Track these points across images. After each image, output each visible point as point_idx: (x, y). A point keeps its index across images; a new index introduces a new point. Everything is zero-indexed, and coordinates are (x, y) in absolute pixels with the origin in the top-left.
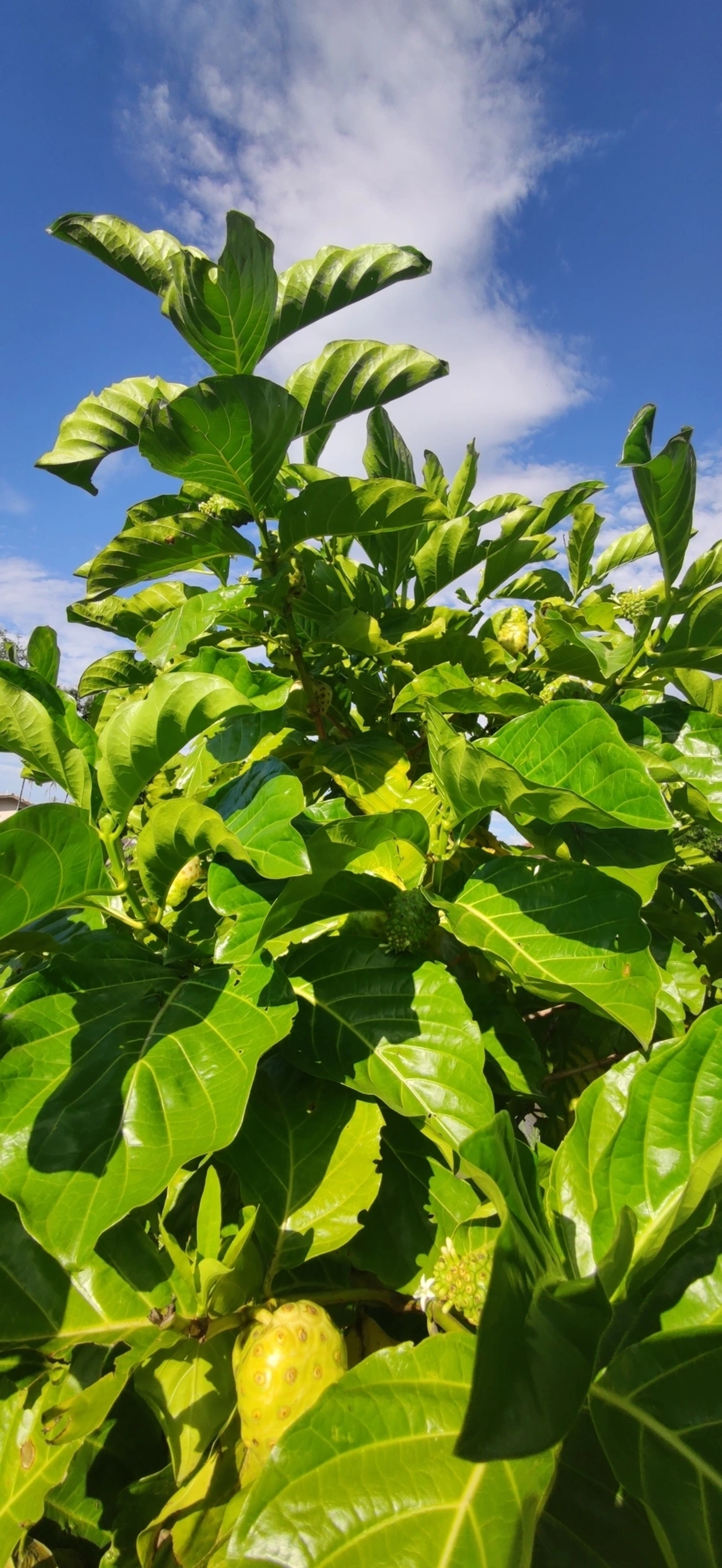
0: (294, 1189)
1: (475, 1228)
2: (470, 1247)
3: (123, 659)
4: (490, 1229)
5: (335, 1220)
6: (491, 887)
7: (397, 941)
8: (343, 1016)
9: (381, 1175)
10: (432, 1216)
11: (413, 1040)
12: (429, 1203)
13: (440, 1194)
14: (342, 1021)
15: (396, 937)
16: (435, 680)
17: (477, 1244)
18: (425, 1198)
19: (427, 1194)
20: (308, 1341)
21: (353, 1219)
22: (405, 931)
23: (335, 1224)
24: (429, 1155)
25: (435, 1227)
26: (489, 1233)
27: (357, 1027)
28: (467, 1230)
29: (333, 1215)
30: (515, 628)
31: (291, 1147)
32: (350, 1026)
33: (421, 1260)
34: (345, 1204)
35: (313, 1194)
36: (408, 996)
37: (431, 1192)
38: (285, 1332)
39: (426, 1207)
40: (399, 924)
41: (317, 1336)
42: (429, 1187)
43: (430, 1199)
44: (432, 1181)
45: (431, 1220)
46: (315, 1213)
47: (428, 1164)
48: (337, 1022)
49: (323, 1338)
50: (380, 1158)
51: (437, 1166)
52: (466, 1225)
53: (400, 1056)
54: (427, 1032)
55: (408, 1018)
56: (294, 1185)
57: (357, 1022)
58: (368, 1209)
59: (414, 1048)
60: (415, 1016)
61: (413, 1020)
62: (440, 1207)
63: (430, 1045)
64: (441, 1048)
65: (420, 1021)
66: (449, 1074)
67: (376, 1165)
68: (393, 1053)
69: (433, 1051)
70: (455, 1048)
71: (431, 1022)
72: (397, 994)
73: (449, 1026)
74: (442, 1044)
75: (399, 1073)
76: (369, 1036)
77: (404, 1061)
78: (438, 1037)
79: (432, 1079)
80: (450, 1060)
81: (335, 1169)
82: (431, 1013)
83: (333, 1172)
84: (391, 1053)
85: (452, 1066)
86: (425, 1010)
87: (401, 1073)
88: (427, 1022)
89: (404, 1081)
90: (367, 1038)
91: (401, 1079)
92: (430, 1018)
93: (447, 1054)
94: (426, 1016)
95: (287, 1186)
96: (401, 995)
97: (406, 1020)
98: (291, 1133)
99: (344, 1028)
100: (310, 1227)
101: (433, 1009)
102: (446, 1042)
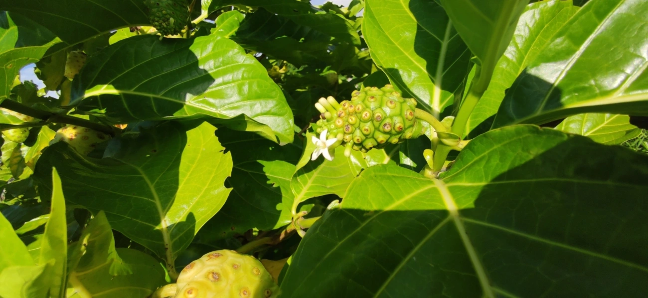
0: (160, 199)
1: (300, 176)
2: (303, 186)
4: (307, 174)
5: (208, 197)
7: (164, 24)
8: (149, 92)
9: (229, 153)
10: (273, 184)
11: (211, 86)
12: (269, 180)
14: (151, 95)
15: (161, 21)
17: (305, 183)
18: (266, 179)
19: (266, 177)
20: (223, 277)
21: (222, 188)
22: (166, 15)
25: (278, 189)
27: (165, 95)
28: (297, 180)
29: (204, 196)
31: (143, 176)
32: (159, 96)
33: (279, 207)
34: (210, 184)
36: (194, 63)
37: (267, 174)
38: (193, 286)
39: (268, 182)
40: (158, 11)
41: (229, 269)
42: (265, 173)
43: (268, 178)
44: (264, 169)
45: (274, 186)
46: (188, 203)
48: (148, 98)
49: (235, 267)
50: (224, 148)
53: (207, 99)
54: (218, 77)
55: (200, 74)
56: (158, 195)
57: (163, 92)
58: (230, 175)
59: (214, 89)
60: (205, 71)
61: (204, 74)
62: (276, 178)
63: (224, 83)
64: (233, 81)
65: (210, 72)
66: (246, 93)
67: (223, 152)
68: (202, 99)
69: (229, 85)
70: (243, 76)
71: (217, 69)
72: (185, 64)
73: (232, 65)
74: (233, 78)
75: (212, 108)
76: (178, 96)
77: (211, 100)
78: (228, 75)
79: (237, 102)
80: (243, 84)
81: (191, 170)
82: (214, 64)
83: (190, 173)
84: (200, 100)
85: (246, 88)
86: (209, 64)
87: (213, 108)
88: (215, 70)
89: (218, 112)
90: (176, 99)
91: (216, 112)
92: (216, 68)
93: (240, 82)
94: (213, 67)
95: (153, 198)
96: (189, 64)
97: (199, 76)
98: (140, 169)
99: (155, 99)
100: (189, 213)
101: (215, 61)
102: (235, 76)
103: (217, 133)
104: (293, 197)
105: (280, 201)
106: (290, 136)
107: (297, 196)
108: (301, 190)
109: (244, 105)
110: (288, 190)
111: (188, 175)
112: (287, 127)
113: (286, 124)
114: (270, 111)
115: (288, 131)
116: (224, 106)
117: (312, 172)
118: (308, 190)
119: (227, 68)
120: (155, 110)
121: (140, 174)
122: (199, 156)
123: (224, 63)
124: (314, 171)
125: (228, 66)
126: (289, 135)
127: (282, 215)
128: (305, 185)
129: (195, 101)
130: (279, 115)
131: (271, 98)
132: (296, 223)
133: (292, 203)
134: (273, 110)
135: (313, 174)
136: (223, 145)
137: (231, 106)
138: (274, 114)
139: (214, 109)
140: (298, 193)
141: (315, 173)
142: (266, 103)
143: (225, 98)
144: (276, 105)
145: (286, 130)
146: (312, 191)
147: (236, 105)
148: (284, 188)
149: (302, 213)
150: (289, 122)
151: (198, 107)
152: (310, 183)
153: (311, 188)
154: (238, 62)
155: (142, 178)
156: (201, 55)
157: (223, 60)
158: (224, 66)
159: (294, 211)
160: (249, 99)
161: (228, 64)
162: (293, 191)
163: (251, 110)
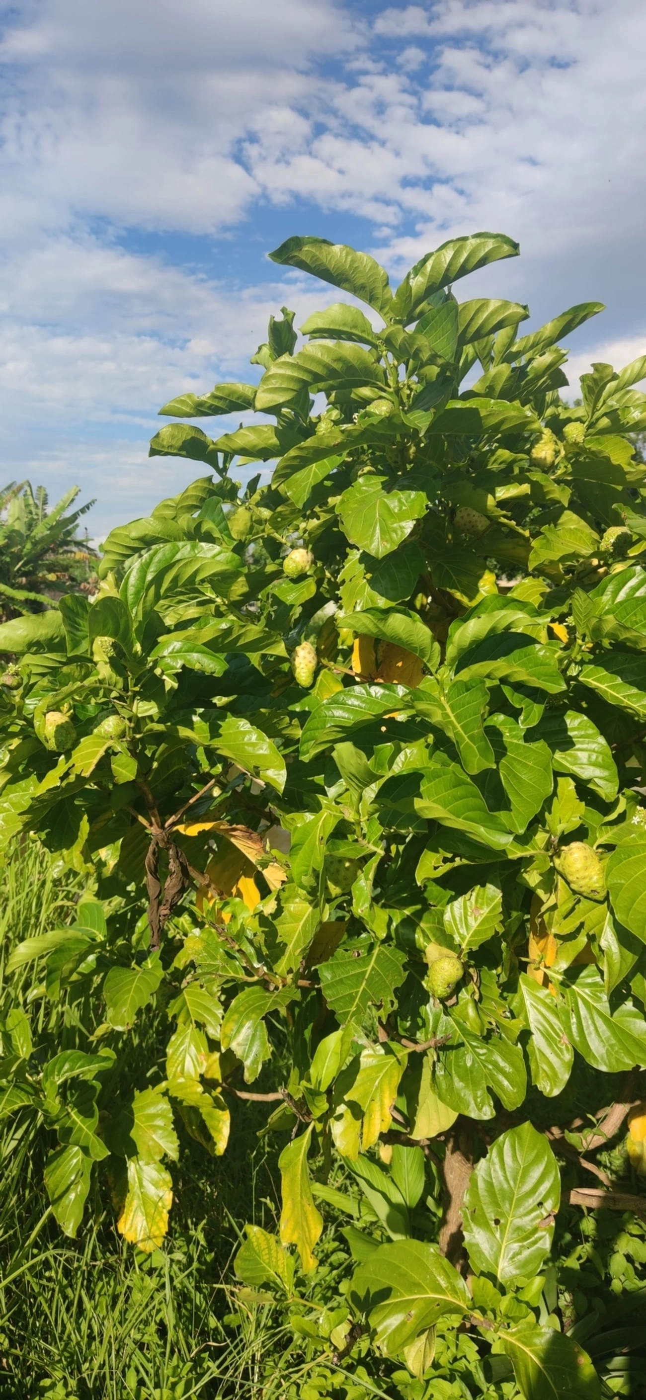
3: (206, 485)
6: (600, 669)
16: (544, 541)
30: (547, 448)
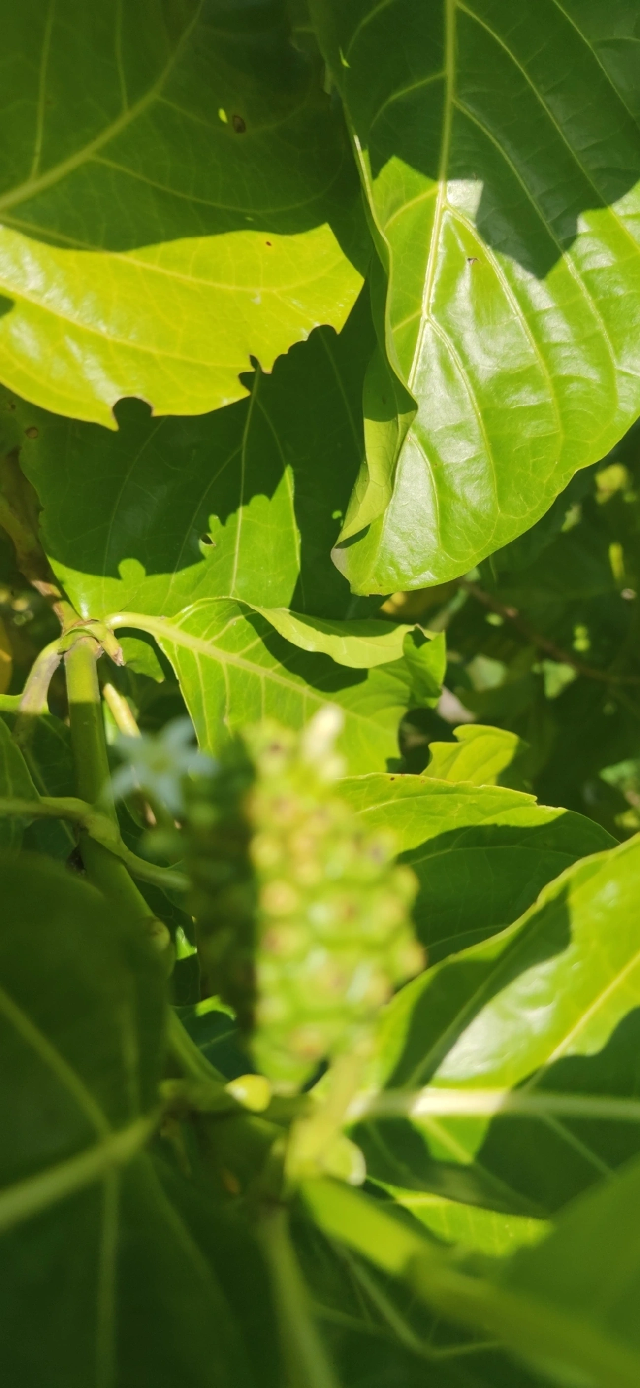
0: (45, 192)
1: (248, 625)
2: (215, 638)
4: (263, 646)
5: (74, 348)
8: (458, 64)
9: (240, 393)
10: (208, 541)
12: (223, 521)
13: (248, 529)
14: (450, 71)
17: (227, 643)
18: (226, 511)
19: (234, 509)
21: (112, 395)
23: (64, 354)
24: (294, 466)
25: (197, 557)
26: (256, 650)
27: (459, 117)
28: (235, 614)
29: (77, 334)
31: (126, 118)
32: (451, 98)
33: (130, 568)
34: (122, 349)
35: (79, 248)
37: (241, 511)
39: (214, 520)
42: (246, 502)
43: (231, 518)
44: (259, 501)
45: (202, 545)
46: (47, 287)
47: (279, 475)
48: (437, 61)
50: (267, 369)
51: (286, 492)
52: (244, 609)
53: (469, 263)
54: (556, 292)
55: (556, 226)
56: (60, 182)
57: (468, 110)
58: (156, 412)
59: (505, 286)
60: (571, 240)
61: (558, 241)
62: (231, 543)
63: (534, 319)
64: (546, 349)
65: (567, 259)
66: (508, 401)
67: (250, 369)
68: (463, 250)
69: (528, 338)
70: (569, 379)
71: (582, 285)
72: (587, 167)
73: (605, 334)
74: (557, 345)
75: (433, 291)
76: (460, 163)
77: (465, 285)
78: (564, 326)
79: (471, 374)
80: (538, 386)
81: (169, 273)
82: (600, 271)
83: (160, 270)
84: (460, 243)
85: (527, 398)
86: (596, 253)
87: (437, 296)
88: (576, 276)
89: (425, 316)
90: (452, 160)
91: (424, 306)
92: (587, 278)
93: (544, 371)
94: (587, 266)
95: (46, 165)
96: (591, 179)
97: (547, 223)
98: (152, 97)
99: (439, 87)
100: (12, 297)
101: (610, 270)
102: (565, 353)
103: (322, 333)
104: (170, 611)
105: (152, 569)
106: (374, 581)
107: (175, 622)
108: (197, 634)
109: (461, 402)
110: (192, 591)
111: (148, 266)
112: (404, 565)
113: (417, 561)
114: (453, 495)
115: (391, 570)
116: (450, 332)
117: (271, 658)
118: (201, 656)
119: (590, 319)
120: (394, 97)
121: (131, 104)
122: (231, 288)
123: (607, 305)
124: (278, 665)
125: (600, 321)
126: (377, 576)
127: (105, 582)
128: (218, 643)
129: (453, 228)
130: (443, 533)
131: (501, 496)
132: (80, 634)
133: (152, 612)
134: (457, 507)
135: (264, 664)
136: (280, 361)
137: (454, 357)
138: (444, 513)
139: (432, 300)
140: (186, 627)
141: (270, 671)
142: (481, 478)
143: (476, 331)
144: (476, 516)
145: (392, 564)
146: (200, 673)
147: (460, 373)
148: (200, 579)
149: (115, 648)
150: (422, 570)
151: (433, 241)
152: (226, 659)
153: (211, 666)
154: (617, 352)
155: (114, 112)
156: (628, 217)
157: (618, 300)
158: (600, 306)
159: (119, 620)
160: (487, 415)
161: (608, 319)
162: (188, 611)
163: (447, 428)
